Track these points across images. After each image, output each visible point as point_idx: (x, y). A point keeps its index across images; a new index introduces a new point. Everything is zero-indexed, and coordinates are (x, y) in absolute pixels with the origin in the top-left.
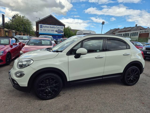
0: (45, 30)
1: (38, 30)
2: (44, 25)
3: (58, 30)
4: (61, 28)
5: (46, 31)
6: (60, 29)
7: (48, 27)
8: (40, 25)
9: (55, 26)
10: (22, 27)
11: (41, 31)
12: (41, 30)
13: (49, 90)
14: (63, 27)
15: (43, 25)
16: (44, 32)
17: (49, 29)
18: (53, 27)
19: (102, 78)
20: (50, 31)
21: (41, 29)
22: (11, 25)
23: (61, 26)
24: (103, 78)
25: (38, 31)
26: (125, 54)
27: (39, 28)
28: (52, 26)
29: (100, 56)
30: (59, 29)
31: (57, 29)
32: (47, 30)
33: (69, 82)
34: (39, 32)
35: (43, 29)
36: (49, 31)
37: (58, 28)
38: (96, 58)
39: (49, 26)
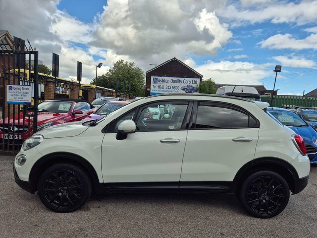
0: (163, 87)
1: (150, 88)
2: (161, 78)
3: (188, 86)
4: (194, 83)
5: (163, 89)
6: (191, 84)
7: (168, 81)
8: (153, 78)
9: (182, 79)
10: (127, 82)
11: (154, 89)
12: (155, 87)
13: (65, 194)
14: (198, 80)
15: (158, 78)
16: (160, 91)
17: (170, 84)
18: (177, 82)
19: (177, 187)
20: (172, 90)
21: (155, 85)
22: (110, 79)
23: (194, 79)
24: (181, 187)
25: (148, 90)
26: (238, 138)
27: (152, 84)
28: (175, 79)
29: (171, 139)
30: (189, 84)
31: (186, 85)
32: (165, 87)
33: (103, 184)
34: (151, 91)
35: (157, 85)
36: (169, 90)
37: (187, 82)
38: (161, 142)
39: (169, 79)
